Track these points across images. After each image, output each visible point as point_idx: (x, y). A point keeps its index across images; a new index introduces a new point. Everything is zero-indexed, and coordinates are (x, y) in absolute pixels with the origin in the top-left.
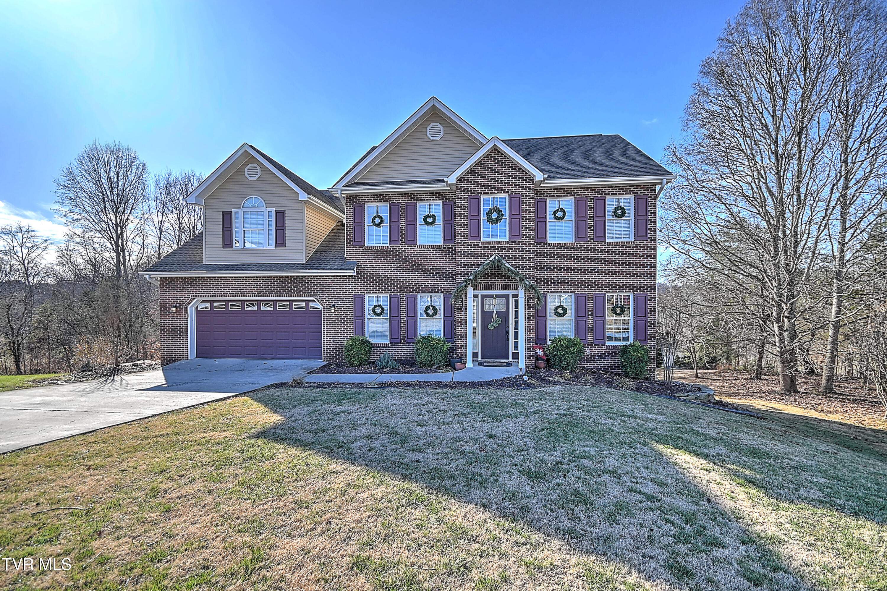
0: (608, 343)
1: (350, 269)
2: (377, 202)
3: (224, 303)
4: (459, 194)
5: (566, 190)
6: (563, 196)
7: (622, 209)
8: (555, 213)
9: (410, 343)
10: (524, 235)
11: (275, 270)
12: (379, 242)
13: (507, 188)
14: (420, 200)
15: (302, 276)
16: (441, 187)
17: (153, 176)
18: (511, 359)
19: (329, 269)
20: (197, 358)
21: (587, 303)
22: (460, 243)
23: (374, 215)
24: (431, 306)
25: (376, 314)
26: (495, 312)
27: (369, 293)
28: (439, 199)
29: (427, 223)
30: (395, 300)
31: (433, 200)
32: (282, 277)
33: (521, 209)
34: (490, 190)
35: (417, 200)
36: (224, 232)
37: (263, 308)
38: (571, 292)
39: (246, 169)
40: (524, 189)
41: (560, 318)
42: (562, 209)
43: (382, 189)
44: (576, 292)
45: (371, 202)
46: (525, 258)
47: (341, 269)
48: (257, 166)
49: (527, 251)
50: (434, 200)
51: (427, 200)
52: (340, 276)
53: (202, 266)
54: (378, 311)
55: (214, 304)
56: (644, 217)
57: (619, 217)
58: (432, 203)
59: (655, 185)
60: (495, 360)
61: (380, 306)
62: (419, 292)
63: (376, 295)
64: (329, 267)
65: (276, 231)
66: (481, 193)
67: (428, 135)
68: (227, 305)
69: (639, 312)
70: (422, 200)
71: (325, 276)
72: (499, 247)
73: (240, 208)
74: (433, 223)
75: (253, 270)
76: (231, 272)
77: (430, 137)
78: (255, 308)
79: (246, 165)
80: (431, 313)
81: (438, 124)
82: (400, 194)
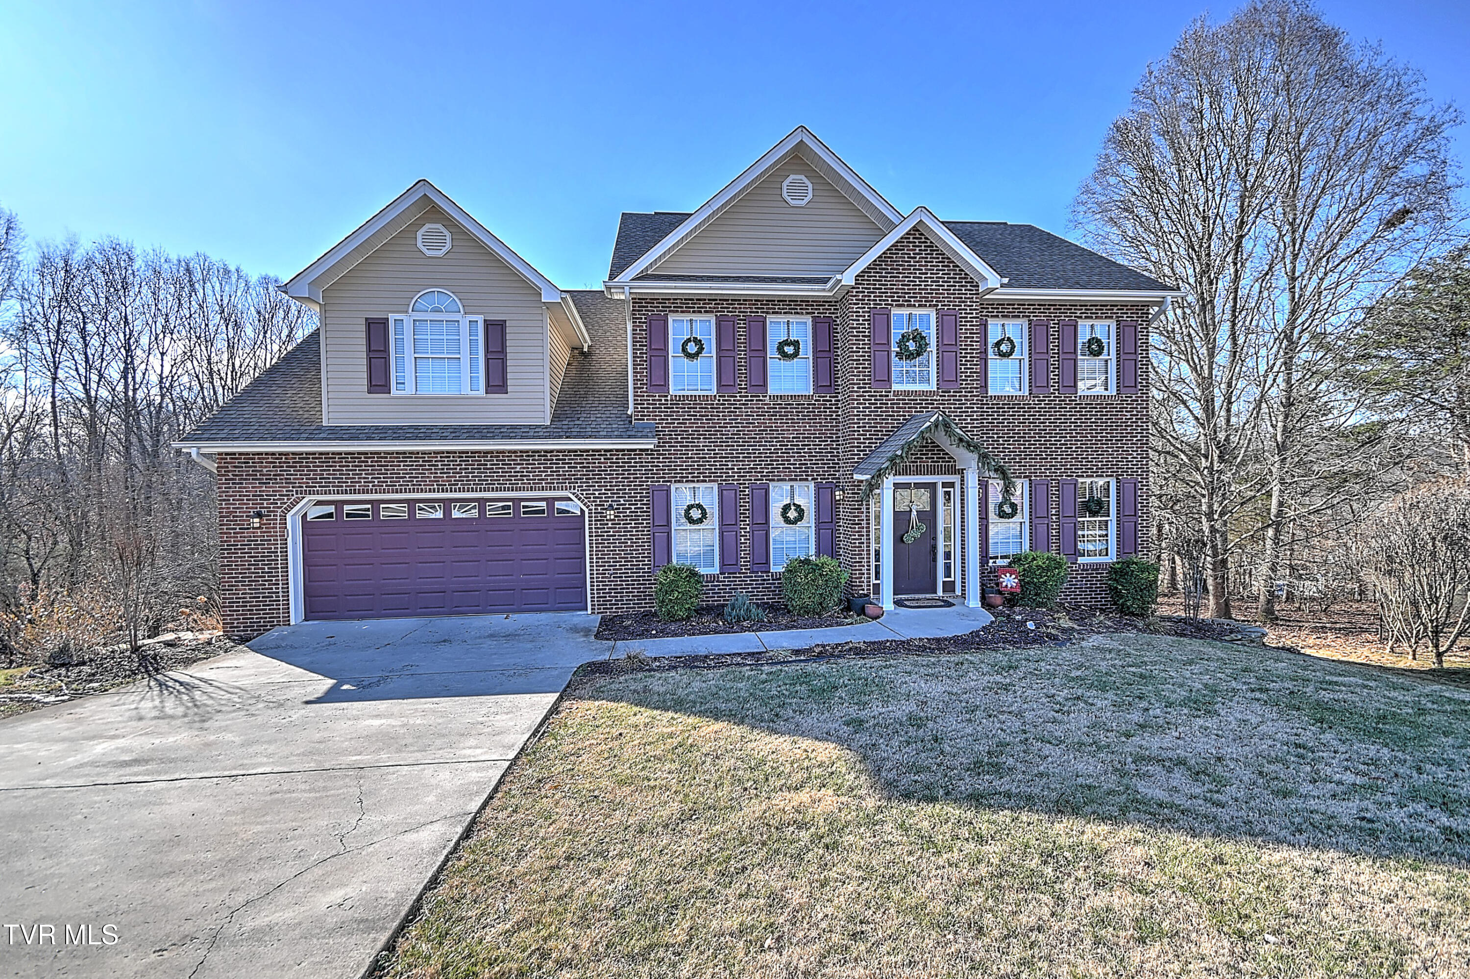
0: (1080, 560)
1: (647, 437)
2: (694, 312)
3: (369, 506)
4: (855, 304)
5: (1016, 306)
6: (1013, 316)
7: (1099, 342)
8: (998, 344)
9: (757, 572)
10: (963, 380)
11: (493, 438)
12: (695, 387)
13: (935, 298)
14: (773, 313)
15: (546, 451)
16: (818, 291)
17: (34, 246)
18: (940, 593)
19: (605, 437)
20: (306, 620)
21: (1050, 496)
22: (856, 392)
23: (686, 337)
24: (794, 504)
25: (691, 521)
26: (914, 513)
27: (679, 481)
28: (807, 313)
29: (785, 356)
30: (729, 495)
31: (795, 313)
32: (503, 452)
33: (958, 335)
34: (906, 301)
35: (767, 313)
36: (370, 359)
37: (456, 514)
38: (1025, 477)
39: (419, 234)
40: (963, 302)
41: (1007, 520)
42: (1009, 338)
43: (710, 288)
44: (1033, 478)
45: (682, 312)
46: (965, 420)
47: (629, 437)
48: (443, 229)
49: (968, 408)
50: (798, 313)
51: (785, 313)
52: (623, 450)
53: (320, 428)
54: (696, 514)
55: (346, 507)
56: (1133, 357)
57: (1095, 355)
58: (793, 318)
59: (1147, 305)
60: (917, 596)
61: (699, 506)
62: (773, 480)
63: (692, 485)
64: (605, 433)
65: (487, 360)
66: (892, 305)
67: (785, 195)
68: (375, 511)
69: (1126, 509)
70: (777, 313)
71: (593, 451)
72: (923, 400)
73: (407, 312)
74: (796, 354)
75: (445, 438)
76: (397, 442)
77: (788, 199)
78: (439, 515)
79: (419, 224)
80: (792, 517)
81: (803, 177)
82: (736, 300)
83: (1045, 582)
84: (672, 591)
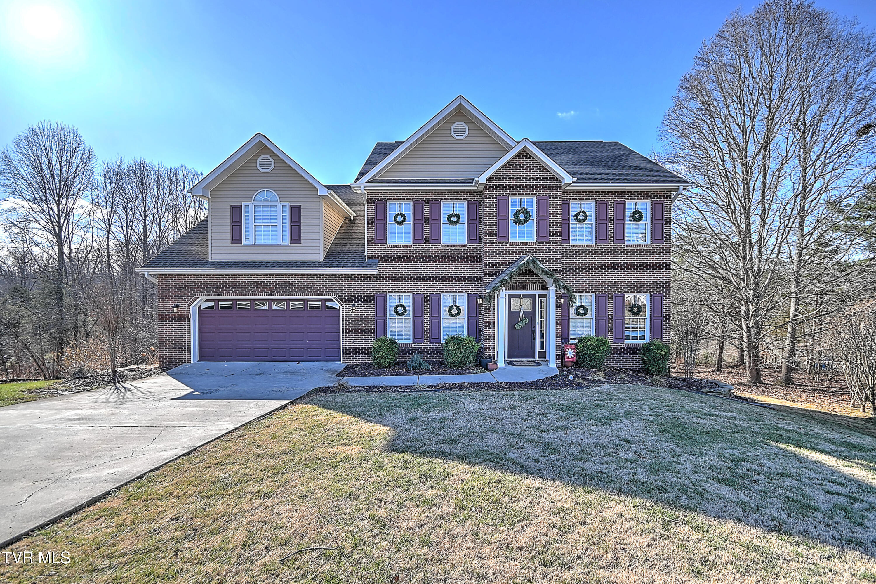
0: (626, 342)
1: (373, 267)
2: (400, 199)
3: (231, 303)
4: (488, 194)
5: (588, 193)
6: (586, 199)
7: (640, 213)
8: (577, 215)
9: (434, 343)
10: (551, 236)
11: (292, 268)
12: (401, 240)
13: (535, 189)
14: (445, 199)
15: (320, 275)
16: (468, 186)
18: (537, 358)
19: (350, 267)
20: (199, 361)
21: (607, 304)
22: (488, 243)
23: (397, 213)
24: (455, 306)
25: (398, 314)
26: (522, 312)
27: (391, 292)
28: (464, 199)
29: (451, 222)
30: (418, 300)
31: (457, 199)
32: (298, 275)
33: (548, 211)
34: (518, 191)
35: (441, 199)
36: (232, 226)
37: (274, 308)
38: (592, 292)
39: (258, 161)
40: (552, 191)
41: (581, 317)
42: (583, 211)
43: (408, 186)
44: (597, 293)
45: (394, 199)
46: (552, 259)
47: (363, 267)
48: (270, 158)
49: (554, 252)
50: (458, 199)
51: (451, 199)
52: (361, 275)
53: (207, 262)
54: (400, 310)
55: (220, 303)
56: (661, 222)
57: (637, 221)
58: (456, 202)
59: (670, 191)
60: (523, 360)
61: (402, 306)
62: (443, 292)
63: (398, 294)
64: (350, 265)
65: (291, 226)
66: (510, 194)
67: (452, 133)
68: (234, 305)
69: (655, 312)
70: (447, 199)
71: (345, 275)
72: (527, 248)
73: (251, 201)
74: (457, 222)
75: (267, 267)
76: (243, 270)
77: (454, 135)
78: (266, 308)
79: (258, 156)
80: (454, 313)
81: (463, 123)
82: (424, 192)
83: (594, 353)
84: (380, 352)
